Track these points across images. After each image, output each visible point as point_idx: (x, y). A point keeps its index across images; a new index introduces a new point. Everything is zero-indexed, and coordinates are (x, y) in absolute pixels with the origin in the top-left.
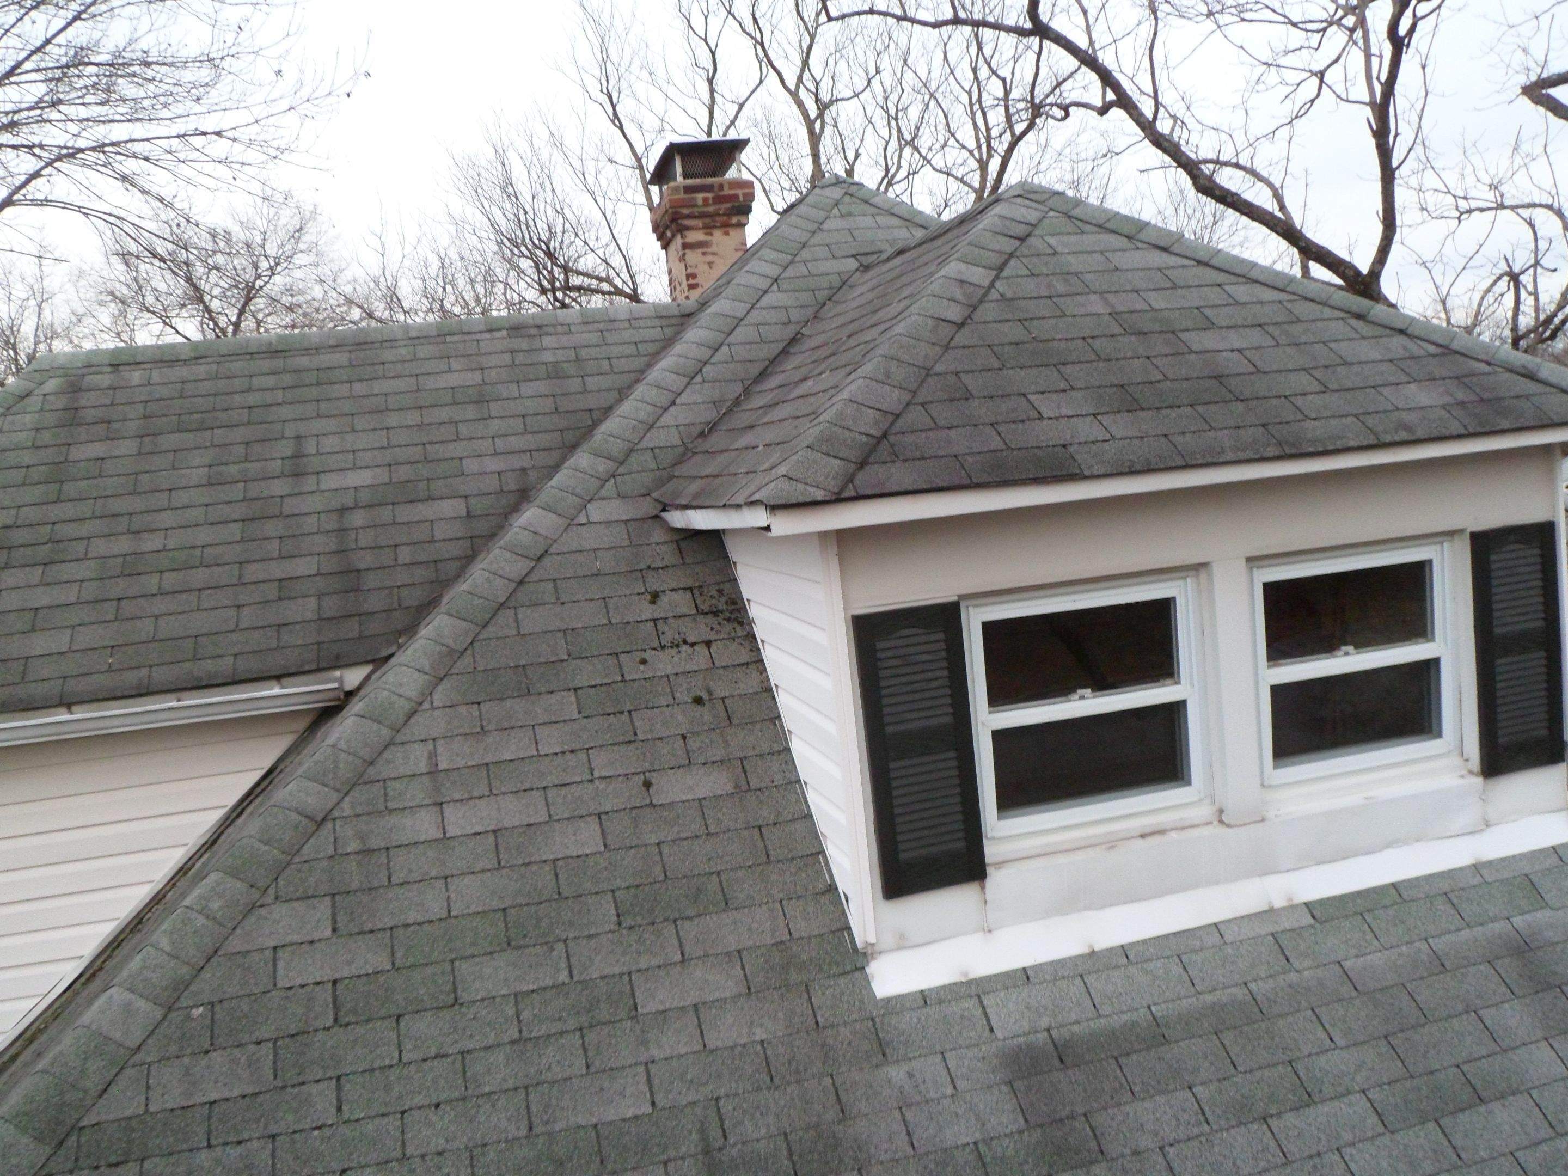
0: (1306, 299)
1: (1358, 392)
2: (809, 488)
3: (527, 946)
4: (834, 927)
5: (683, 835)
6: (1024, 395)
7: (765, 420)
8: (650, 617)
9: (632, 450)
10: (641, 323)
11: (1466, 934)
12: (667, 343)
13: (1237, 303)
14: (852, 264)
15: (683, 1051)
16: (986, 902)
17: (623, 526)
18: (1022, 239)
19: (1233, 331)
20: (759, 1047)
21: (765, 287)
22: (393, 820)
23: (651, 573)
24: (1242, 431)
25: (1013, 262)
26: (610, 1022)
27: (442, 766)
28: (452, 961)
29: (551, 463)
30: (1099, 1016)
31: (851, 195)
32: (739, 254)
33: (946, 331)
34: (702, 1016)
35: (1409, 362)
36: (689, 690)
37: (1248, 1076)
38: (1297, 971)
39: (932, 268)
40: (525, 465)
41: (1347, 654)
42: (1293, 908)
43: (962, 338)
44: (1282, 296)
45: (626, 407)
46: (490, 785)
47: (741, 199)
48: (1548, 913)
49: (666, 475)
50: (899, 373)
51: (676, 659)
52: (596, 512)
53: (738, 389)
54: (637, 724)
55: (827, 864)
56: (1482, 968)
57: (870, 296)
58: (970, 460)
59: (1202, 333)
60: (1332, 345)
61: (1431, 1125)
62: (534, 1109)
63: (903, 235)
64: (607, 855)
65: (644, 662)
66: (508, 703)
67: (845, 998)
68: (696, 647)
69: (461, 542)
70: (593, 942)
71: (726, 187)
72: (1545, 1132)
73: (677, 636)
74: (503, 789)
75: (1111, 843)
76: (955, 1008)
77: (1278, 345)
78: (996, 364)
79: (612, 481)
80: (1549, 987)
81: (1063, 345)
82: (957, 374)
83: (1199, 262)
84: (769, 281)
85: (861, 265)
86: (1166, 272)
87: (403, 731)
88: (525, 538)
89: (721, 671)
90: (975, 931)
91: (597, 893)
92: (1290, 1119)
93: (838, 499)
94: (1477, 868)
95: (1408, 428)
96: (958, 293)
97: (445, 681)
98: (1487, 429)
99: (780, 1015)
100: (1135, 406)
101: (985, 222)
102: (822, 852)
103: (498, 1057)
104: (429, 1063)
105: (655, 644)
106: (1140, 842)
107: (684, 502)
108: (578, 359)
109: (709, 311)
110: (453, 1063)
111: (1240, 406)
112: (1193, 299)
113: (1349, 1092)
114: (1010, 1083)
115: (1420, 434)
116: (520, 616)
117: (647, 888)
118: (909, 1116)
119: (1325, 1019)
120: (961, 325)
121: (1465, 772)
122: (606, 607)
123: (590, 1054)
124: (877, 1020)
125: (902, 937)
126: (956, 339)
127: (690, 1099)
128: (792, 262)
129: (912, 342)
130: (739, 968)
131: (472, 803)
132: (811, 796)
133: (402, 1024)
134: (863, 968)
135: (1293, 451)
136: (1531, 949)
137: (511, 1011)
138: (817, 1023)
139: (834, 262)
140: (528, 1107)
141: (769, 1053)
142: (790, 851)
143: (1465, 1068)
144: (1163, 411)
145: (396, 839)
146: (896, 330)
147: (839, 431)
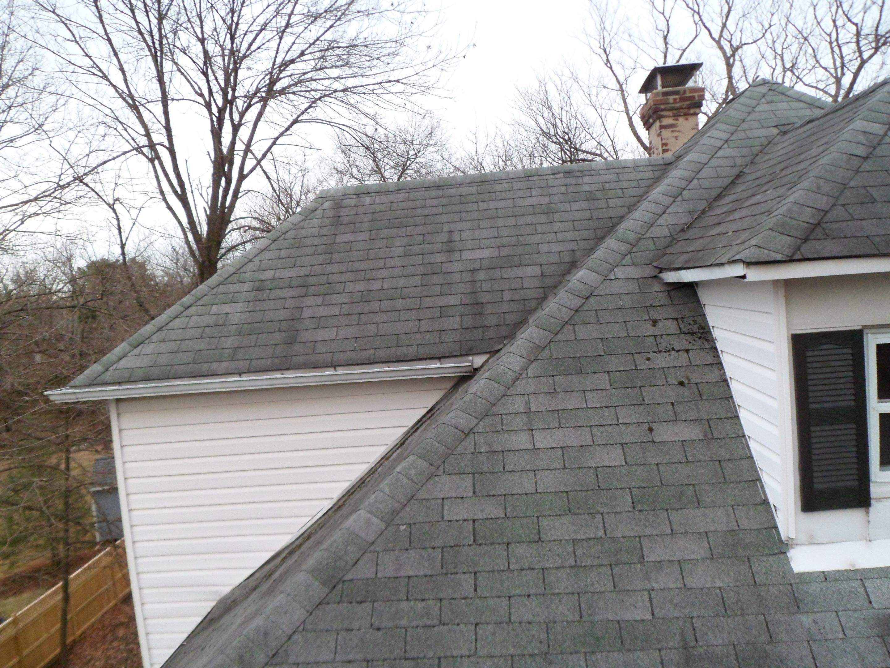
2: (772, 253)
3: (580, 514)
4: (766, 525)
5: (672, 461)
7: (729, 219)
8: (652, 334)
9: (640, 239)
10: (641, 169)
12: (657, 180)
14: (775, 131)
15: (671, 587)
16: (869, 522)
17: (636, 281)
20: (718, 591)
21: (719, 146)
22: (507, 436)
23: (652, 309)
26: (628, 563)
27: (533, 409)
28: (538, 517)
29: (588, 247)
31: (773, 90)
32: (695, 131)
33: (856, 162)
34: (683, 568)
36: (676, 377)
39: (842, 125)
40: (574, 248)
43: (867, 166)
45: (636, 214)
46: (559, 422)
47: (697, 98)
49: (662, 252)
50: (826, 187)
51: (668, 359)
52: (619, 273)
53: (704, 204)
54: (645, 394)
55: (762, 487)
57: (791, 148)
58: (878, 239)
62: (583, 606)
63: (808, 113)
64: (626, 467)
65: (648, 359)
66: (570, 377)
67: (773, 569)
68: (680, 353)
69: (538, 290)
70: (618, 517)
71: (687, 92)
73: (668, 346)
74: (567, 425)
76: (845, 586)
79: (629, 256)
82: (865, 187)
84: (722, 142)
85: (781, 132)
87: (511, 388)
88: (579, 286)
89: (695, 368)
90: (861, 540)
91: (621, 489)
93: (790, 260)
96: (862, 139)
97: (534, 363)
99: (732, 574)
101: (879, 96)
102: (760, 480)
103: (562, 574)
104: (524, 572)
105: (656, 349)
107: (677, 266)
108: (603, 189)
109: (685, 159)
110: (538, 573)
114: (881, 637)
116: (577, 330)
117: (650, 489)
118: (814, 646)
120: (866, 158)
122: (626, 326)
123: (616, 580)
124: (794, 585)
125: (812, 537)
126: (863, 166)
127: (675, 615)
128: (736, 131)
129: (833, 168)
130: (706, 543)
131: (549, 431)
132: (753, 445)
133: (510, 548)
134: (785, 553)
137: (570, 550)
138: (755, 582)
139: (763, 130)
140: (580, 604)
141: (724, 595)
142: (738, 477)
145: (507, 447)
146: (822, 161)
147: (789, 220)
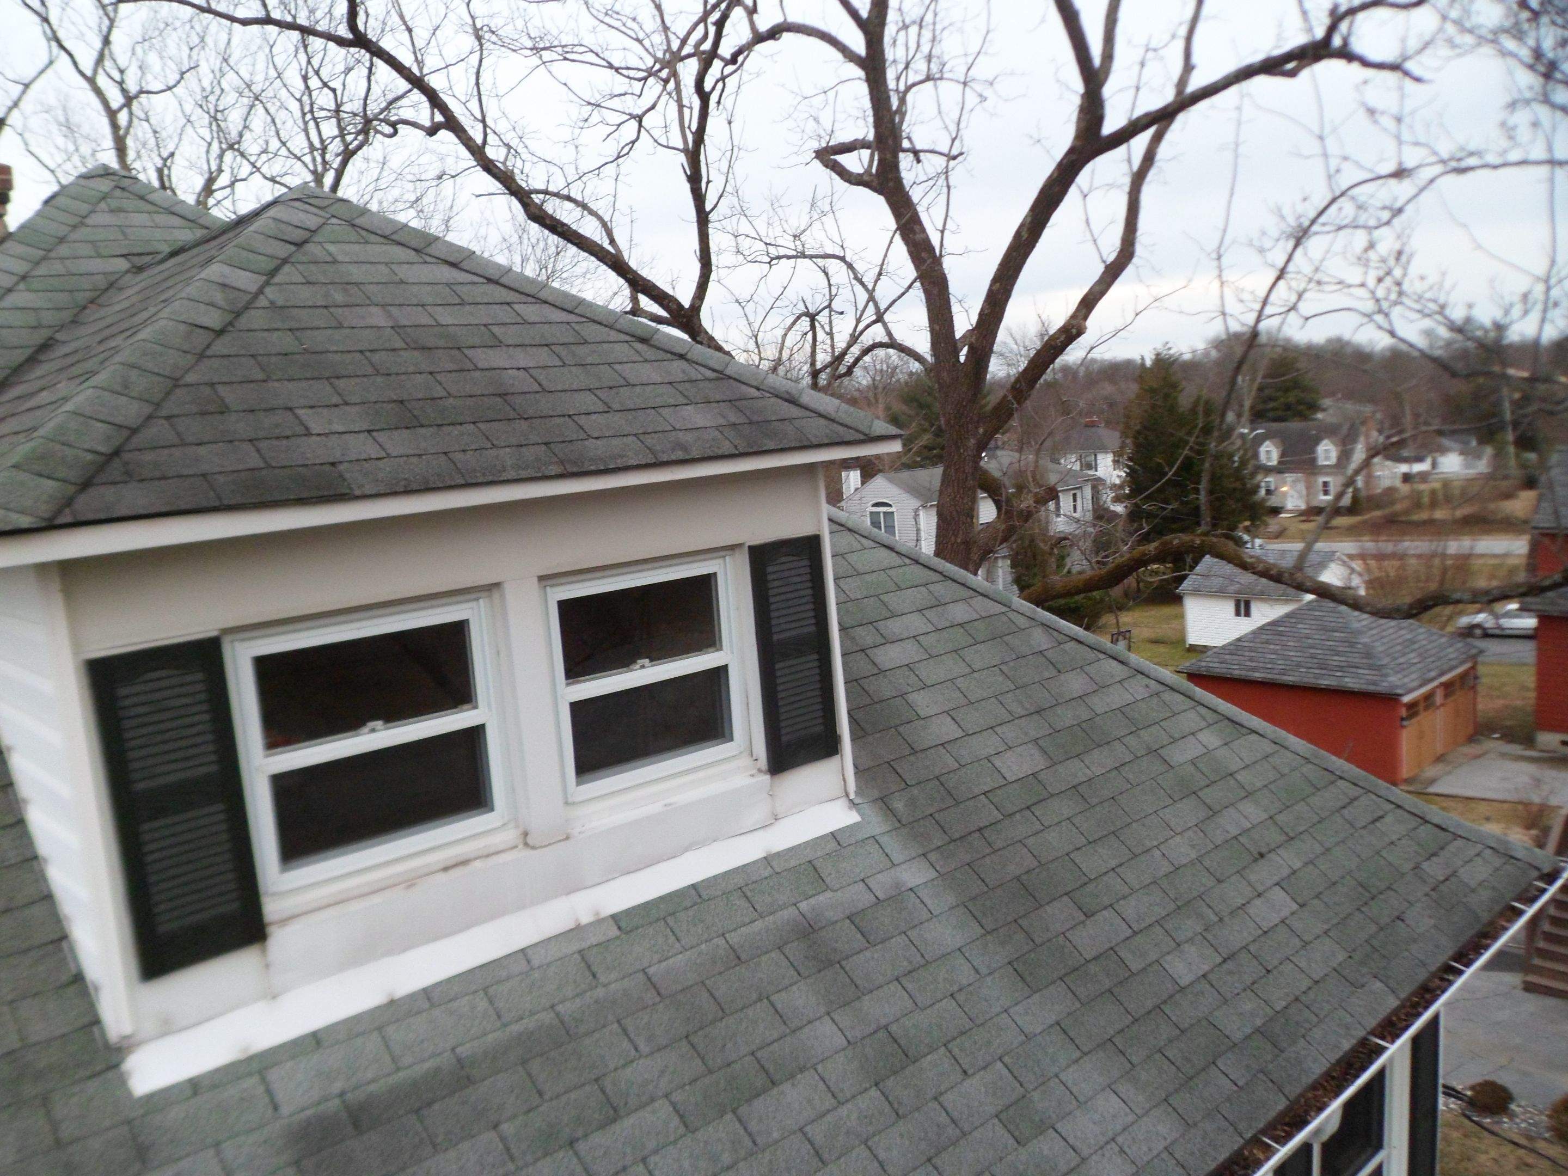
0: (594, 321)
1: (640, 413)
2: (11, 514)
4: (80, 1023)
6: (291, 409)
11: (758, 925)
13: (526, 322)
14: (123, 264)
16: (268, 966)
18: (299, 245)
19: (519, 349)
21: (8, 285)
24: (524, 449)
25: (287, 268)
30: (398, 1069)
31: (123, 189)
33: (201, 339)
35: (687, 385)
37: (554, 1102)
38: (604, 986)
39: (196, 270)
41: (643, 667)
42: (600, 922)
43: (220, 346)
44: (572, 318)
48: (829, 894)
50: (139, 384)
55: (73, 950)
56: (773, 955)
57: (134, 299)
58: (221, 479)
59: (490, 351)
60: (617, 367)
61: (729, 1117)
63: (181, 236)
67: (94, 1104)
72: (829, 1102)
75: (410, 882)
76: (232, 1091)
77: (564, 365)
78: (261, 376)
80: (831, 964)
81: (338, 357)
82: (212, 385)
83: (489, 280)
84: (15, 279)
85: (134, 267)
86: (454, 287)
90: (257, 1000)
92: (597, 1138)
93: (50, 525)
94: (767, 860)
95: (684, 448)
96: (218, 297)
98: (755, 449)
99: (10, 1138)
100: (415, 423)
102: (66, 937)
106: (442, 877)
111: (524, 425)
112: (482, 315)
113: (652, 1100)
114: (297, 1163)
115: (695, 454)
119: (630, 1029)
120: (220, 333)
121: (754, 772)
124: (136, 1123)
125: (167, 1021)
126: (213, 347)
128: (44, 258)
129: (158, 348)
132: (52, 873)
134: (116, 1066)
135: (575, 470)
136: (814, 931)
138: (58, 1140)
139: (99, 260)
142: (24, 941)
143: (759, 1054)
144: (444, 428)
146: (141, 336)
147: (58, 447)
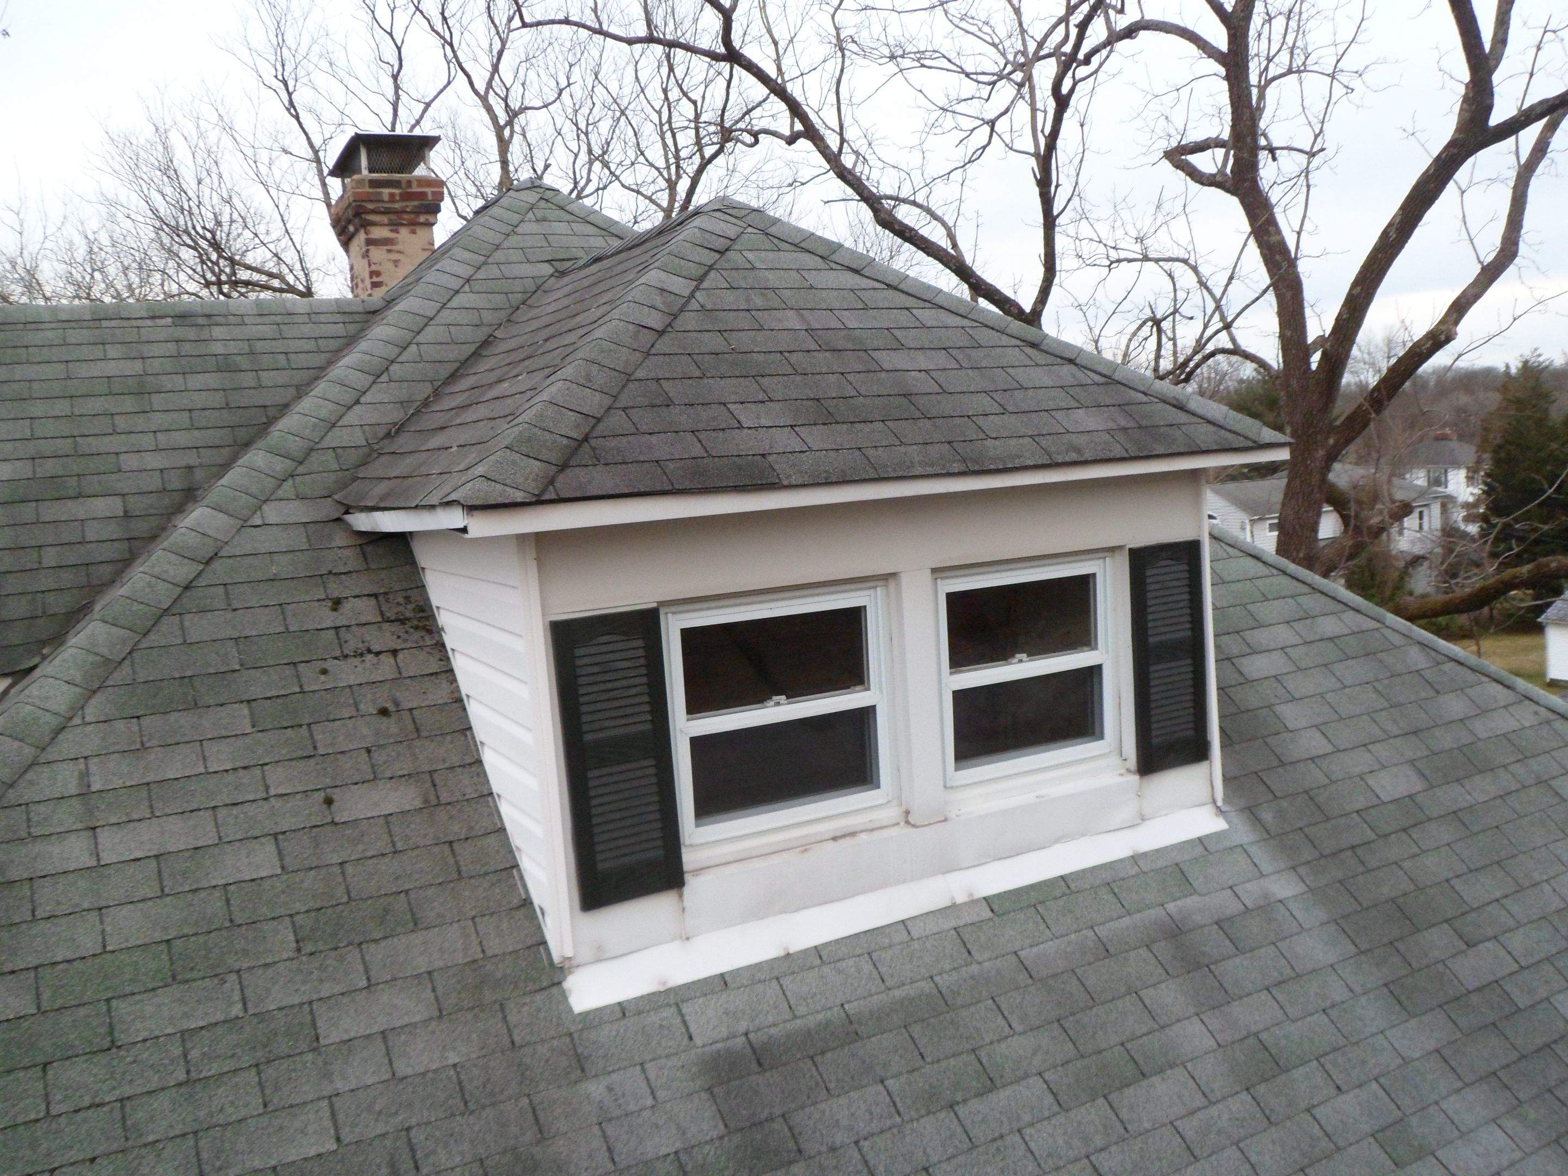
0: (986, 326)
1: (1034, 415)
2: (508, 489)
3: (194, 980)
4: (529, 942)
5: (369, 854)
6: (724, 404)
7: (459, 421)
8: (332, 625)
9: (312, 450)
10: (322, 318)
11: (1126, 921)
12: (351, 341)
13: (924, 326)
14: (547, 269)
15: (370, 1082)
16: (684, 909)
17: (302, 529)
18: (721, 253)
19: (920, 352)
20: (452, 1072)
21: (457, 288)
22: (38, 847)
23: (332, 578)
24: (929, 447)
25: (712, 274)
26: (290, 1056)
27: (96, 787)
28: (108, 1001)
29: (219, 461)
30: (795, 1017)
31: (547, 200)
32: (427, 254)
33: (647, 338)
34: (390, 1044)
35: (1077, 389)
36: (374, 701)
37: (935, 1066)
38: (979, 963)
39: (632, 276)
40: (192, 463)
41: (1021, 661)
42: (973, 903)
43: (663, 345)
44: (966, 322)
45: (306, 404)
46: (151, 806)
47: (430, 197)
48: (1195, 898)
49: (349, 475)
50: (600, 379)
51: (359, 669)
52: (272, 513)
53: (427, 389)
54: (318, 737)
55: (522, 878)
56: (1141, 951)
57: (566, 301)
58: (671, 465)
59: (892, 353)
60: (1009, 370)
61: (1101, 1101)
62: (205, 1156)
63: (599, 244)
64: (285, 877)
65: (324, 672)
66: (173, 716)
67: (542, 1015)
68: (382, 657)
69: (116, 544)
70: (270, 972)
71: (414, 184)
72: (1199, 1101)
73: (360, 645)
74: (168, 811)
75: (805, 847)
76: (652, 1019)
77: (961, 368)
78: (697, 373)
79: (290, 482)
80: (1198, 966)
81: (761, 357)
82: (658, 380)
83: (889, 286)
84: (461, 281)
85: (557, 271)
86: (858, 293)
87: (49, 749)
88: (193, 539)
89: (408, 681)
90: (673, 940)
91: (274, 919)
92: (974, 1104)
93: (538, 501)
94: (1135, 859)
95: (1078, 451)
96: (658, 301)
97: (98, 695)
98: (1145, 453)
99: (474, 1036)
100: (831, 420)
101: (685, 233)
102: (516, 866)
103: (162, 1103)
104: (82, 1115)
105: (338, 653)
106: (832, 844)
107: (370, 504)
108: (252, 353)
109: (396, 308)
110: (111, 1111)
111: (928, 424)
112: (884, 319)
113: (1026, 1076)
114: (709, 1090)
115: (1088, 456)
116: (187, 624)
117: (330, 911)
118: (610, 1130)
119: (1003, 1006)
120: (661, 333)
121: (1123, 771)
122: (283, 613)
123: (268, 1092)
124: (575, 1036)
125: (600, 948)
126: (657, 346)
127: (379, 1132)
128: (485, 263)
129: (613, 346)
130: (429, 991)
131: (131, 825)
132: (506, 810)
133: (51, 1073)
134: (560, 983)
135: (977, 468)
136: (1182, 933)
137: (177, 1051)
138: (513, 1042)
139: (528, 266)
140: (198, 1154)
141: (462, 1077)
142: (483, 866)
143: (1129, 1046)
144: (857, 425)
145: (42, 867)
146: (598, 333)
147: (539, 433)
